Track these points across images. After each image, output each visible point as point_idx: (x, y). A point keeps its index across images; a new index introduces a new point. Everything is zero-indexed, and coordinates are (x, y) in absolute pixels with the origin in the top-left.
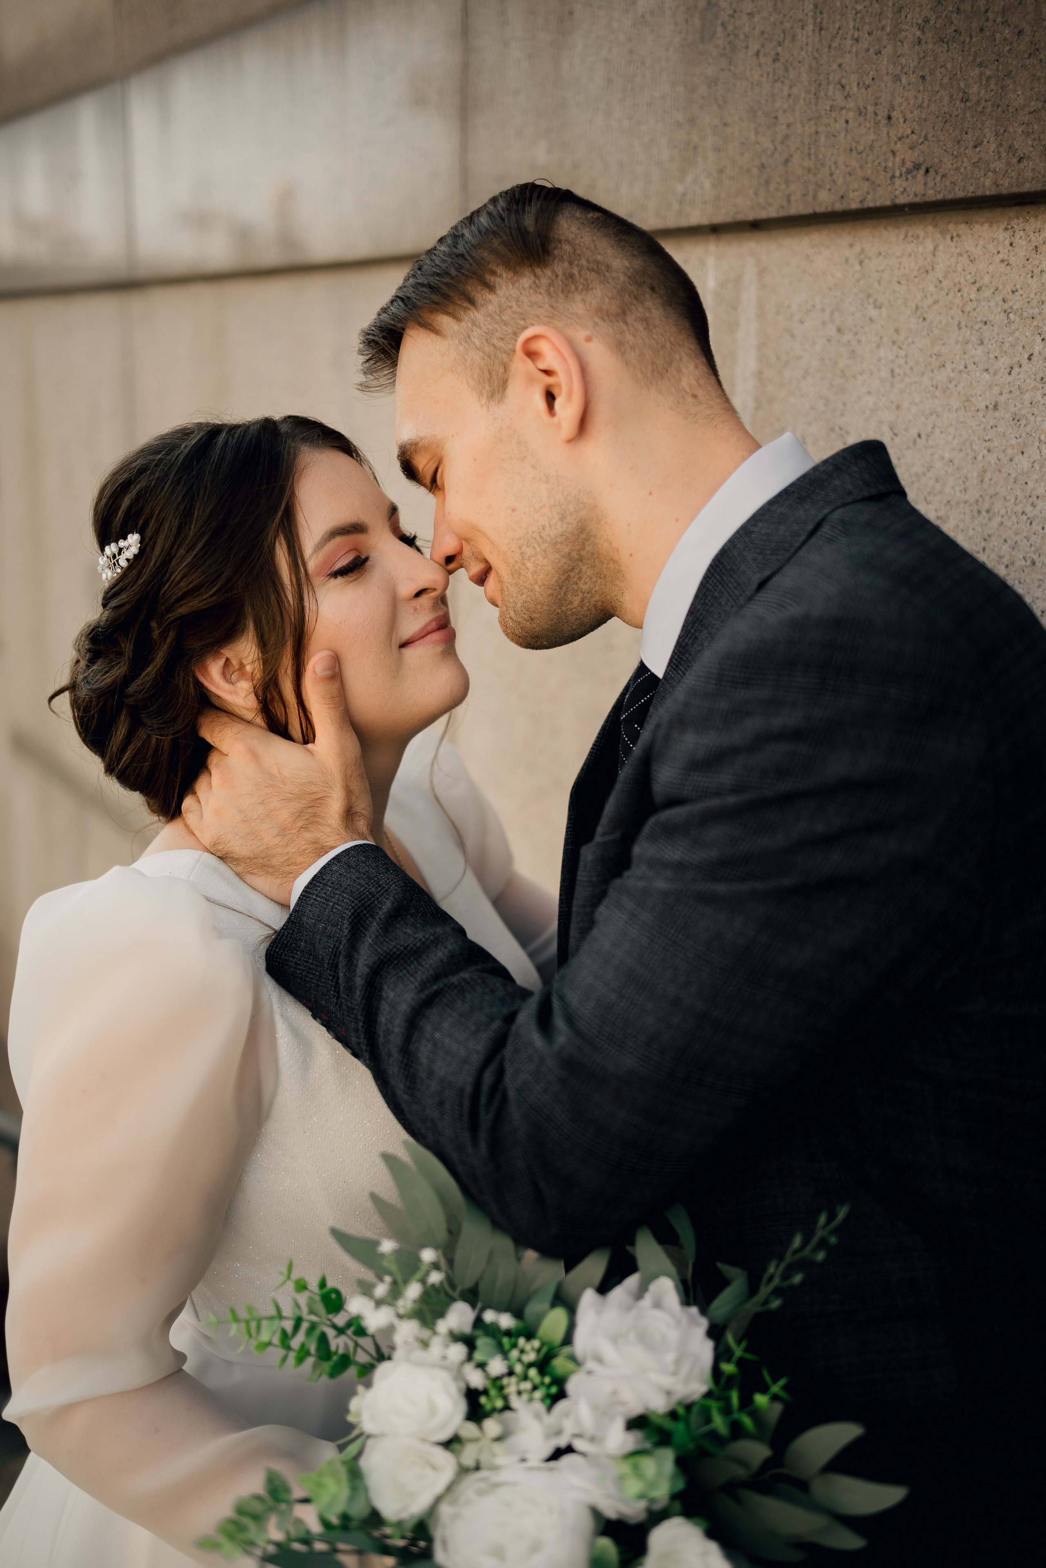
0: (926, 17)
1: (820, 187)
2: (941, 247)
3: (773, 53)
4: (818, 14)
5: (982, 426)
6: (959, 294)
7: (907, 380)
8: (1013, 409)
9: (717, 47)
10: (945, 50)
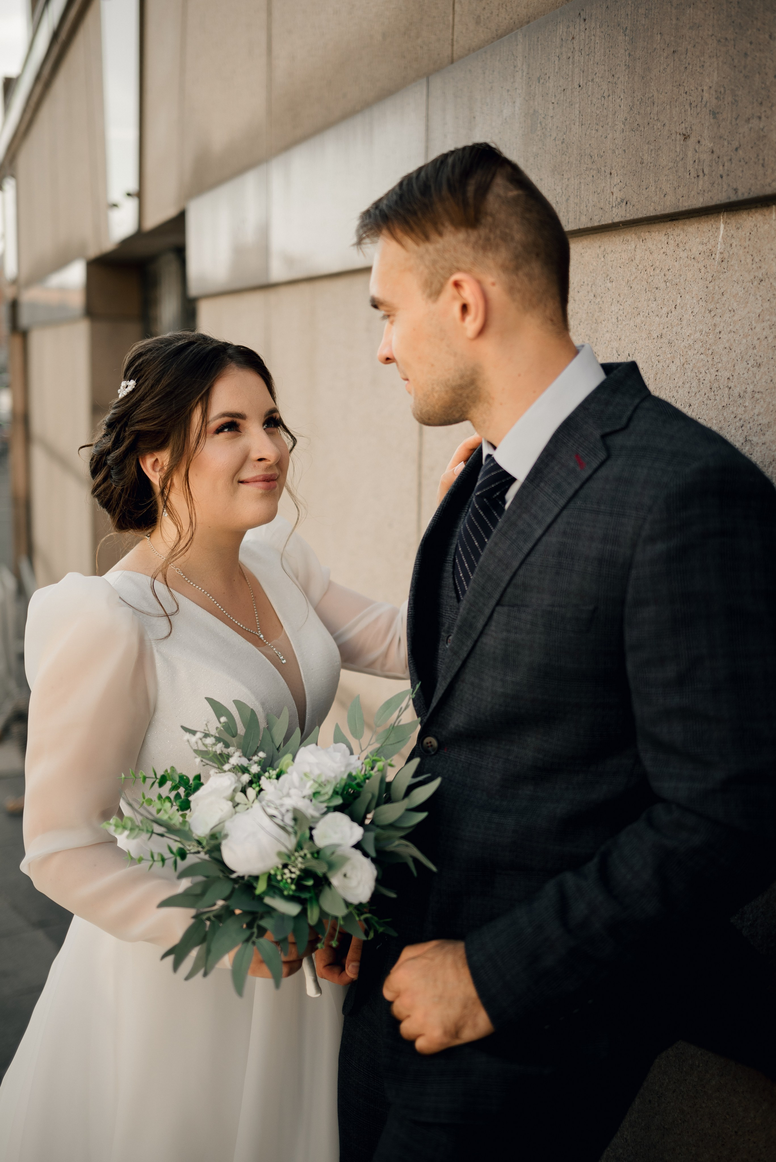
0: (626, 117)
1: (582, 213)
2: (638, 246)
3: (562, 138)
4: (581, 116)
5: (656, 348)
6: (646, 272)
7: (624, 323)
8: (669, 337)
9: (538, 136)
10: (633, 135)
